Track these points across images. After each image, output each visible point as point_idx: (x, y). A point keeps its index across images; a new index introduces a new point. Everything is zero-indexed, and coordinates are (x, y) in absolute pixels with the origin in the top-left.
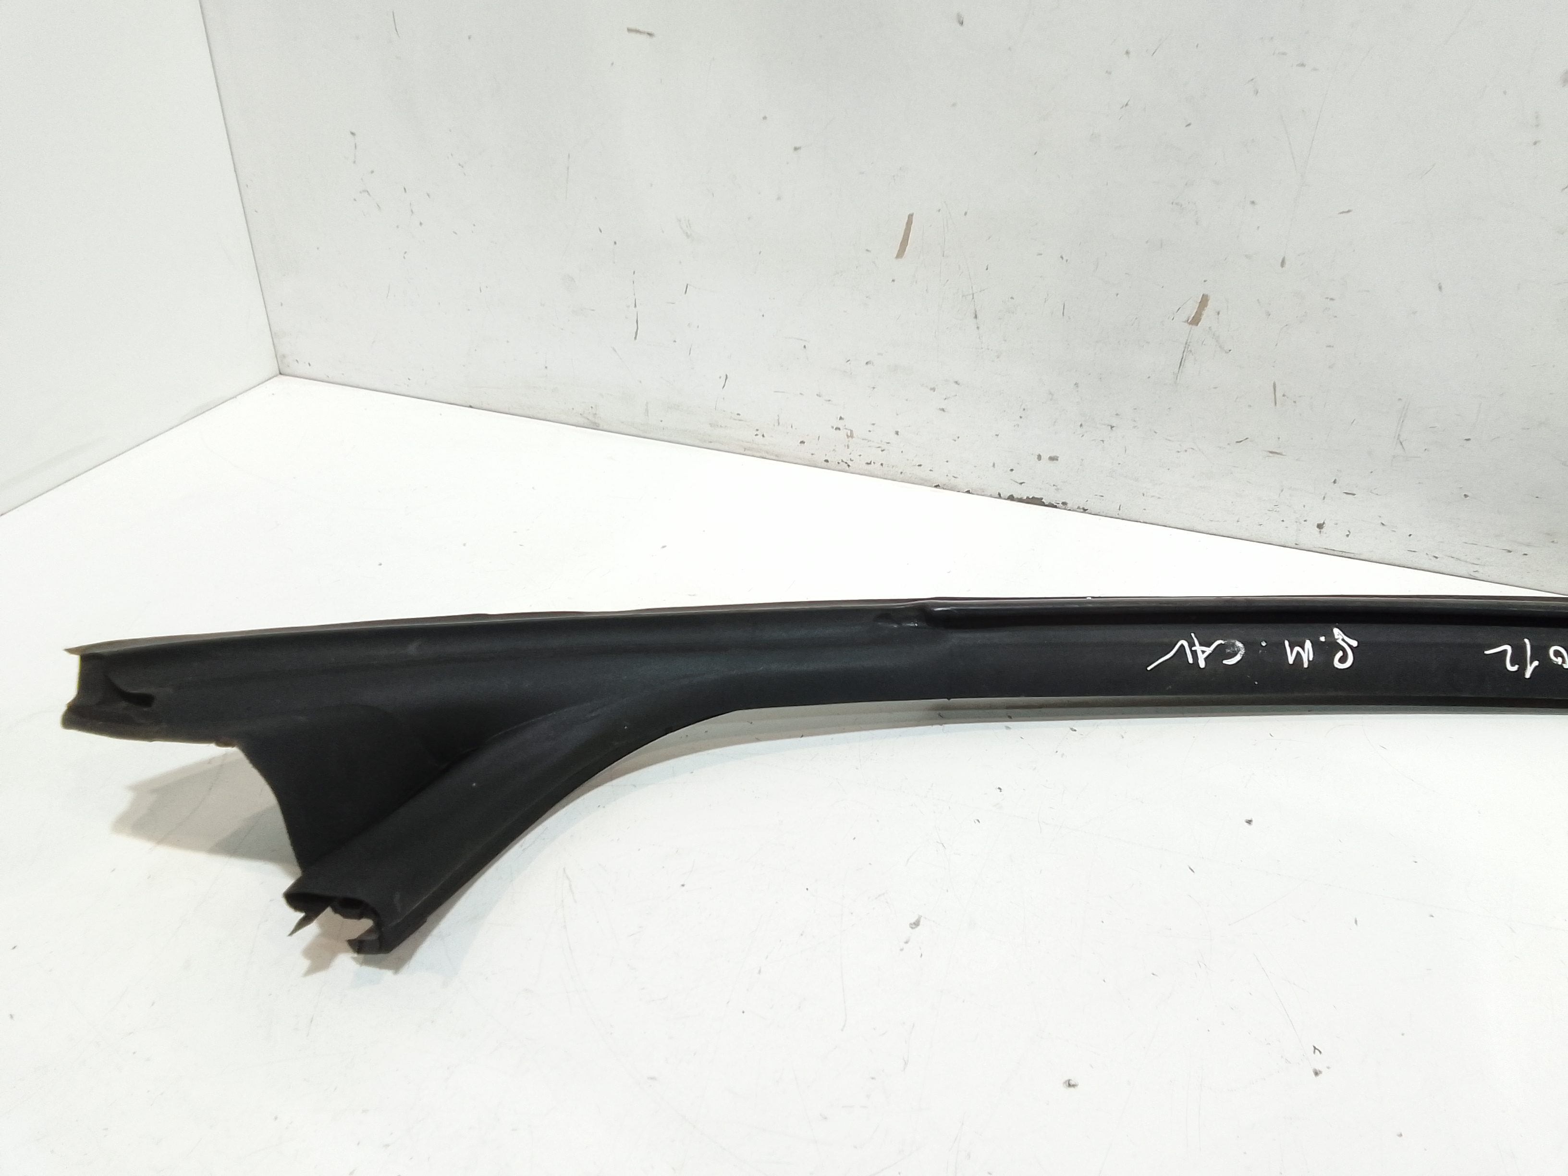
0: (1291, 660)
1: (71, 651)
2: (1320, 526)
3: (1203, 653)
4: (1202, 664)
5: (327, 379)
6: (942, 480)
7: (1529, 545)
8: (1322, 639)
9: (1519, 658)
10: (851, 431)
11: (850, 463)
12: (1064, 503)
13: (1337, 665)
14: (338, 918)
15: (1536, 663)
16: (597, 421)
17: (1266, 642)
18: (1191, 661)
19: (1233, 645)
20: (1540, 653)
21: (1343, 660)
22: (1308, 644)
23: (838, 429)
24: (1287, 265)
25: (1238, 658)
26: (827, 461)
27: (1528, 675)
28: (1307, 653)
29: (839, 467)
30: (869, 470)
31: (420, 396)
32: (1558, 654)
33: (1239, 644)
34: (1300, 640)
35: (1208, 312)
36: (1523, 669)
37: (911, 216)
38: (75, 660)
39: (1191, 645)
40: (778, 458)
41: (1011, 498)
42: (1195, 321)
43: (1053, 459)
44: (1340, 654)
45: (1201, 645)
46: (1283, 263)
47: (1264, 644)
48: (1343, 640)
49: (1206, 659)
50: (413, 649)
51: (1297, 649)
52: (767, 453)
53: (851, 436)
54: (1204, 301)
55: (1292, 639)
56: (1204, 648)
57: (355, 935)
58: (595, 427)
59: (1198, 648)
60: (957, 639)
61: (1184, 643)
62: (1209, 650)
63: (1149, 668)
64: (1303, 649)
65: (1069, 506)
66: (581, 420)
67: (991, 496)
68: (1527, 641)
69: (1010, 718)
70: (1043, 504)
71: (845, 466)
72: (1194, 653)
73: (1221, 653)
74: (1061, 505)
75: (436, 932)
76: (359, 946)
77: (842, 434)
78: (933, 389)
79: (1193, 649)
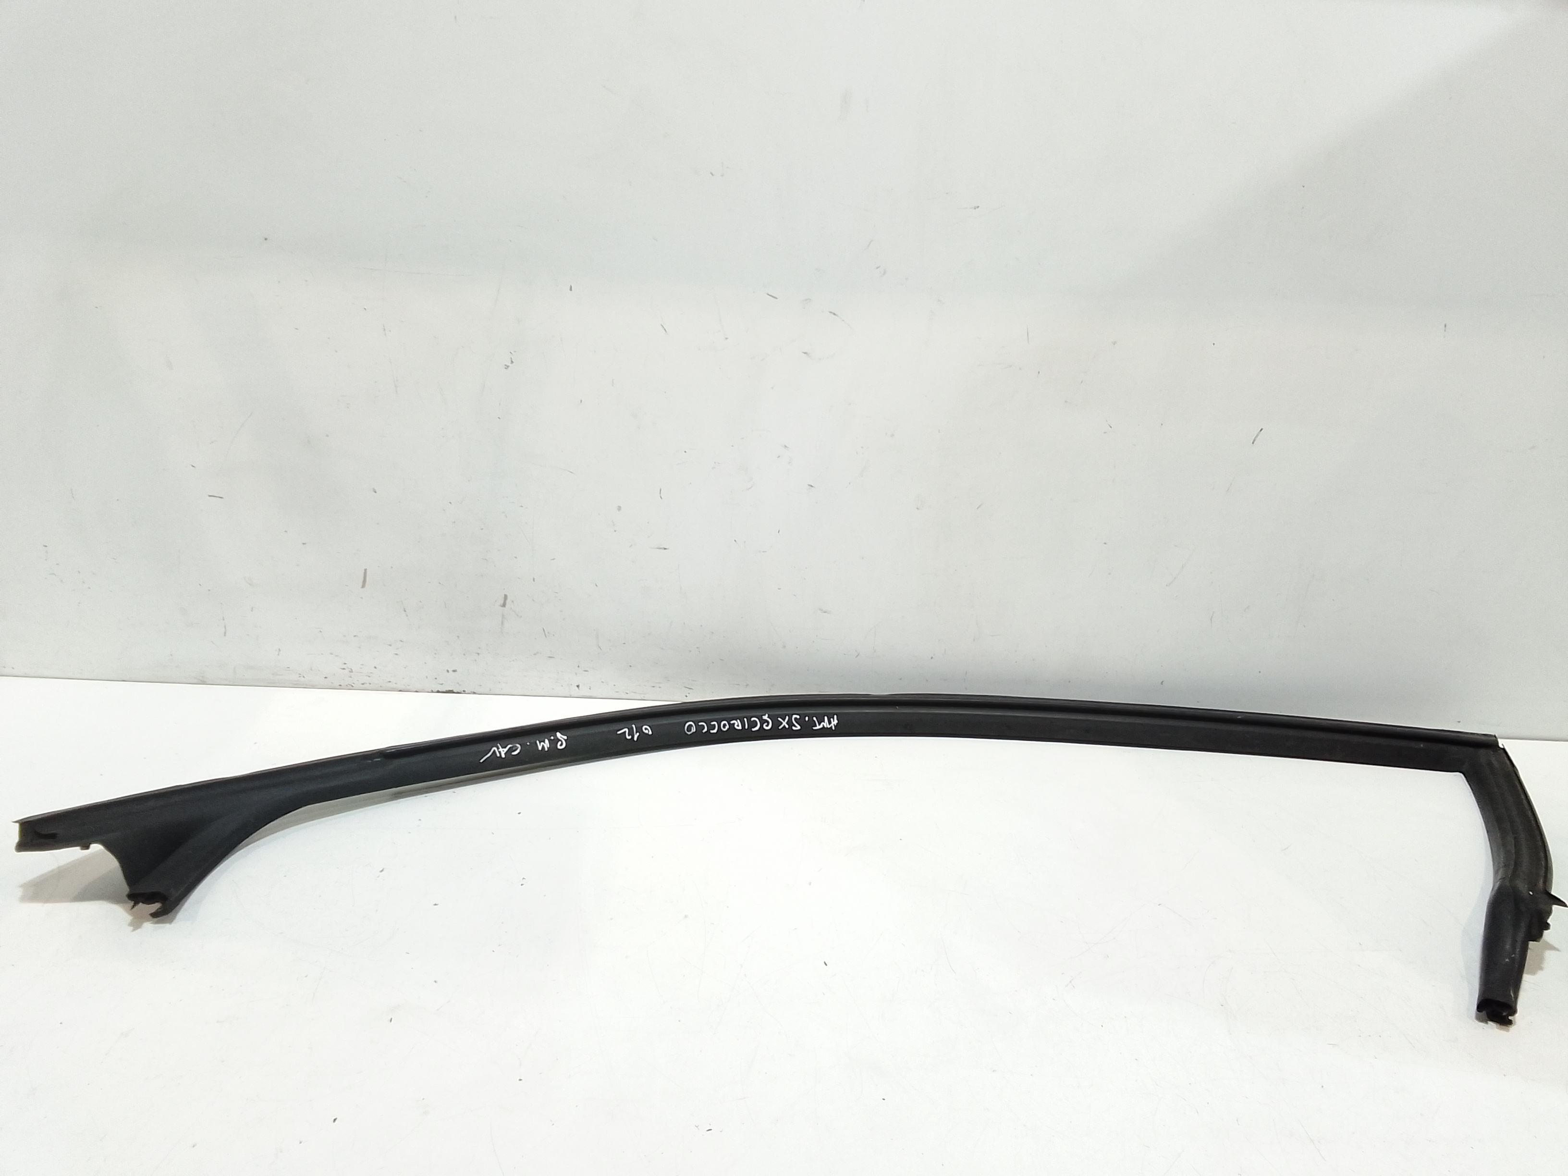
0: (540, 748)
1: (16, 822)
2: (578, 686)
3: (503, 751)
4: (503, 756)
5: (26, 675)
6: (402, 688)
7: (659, 683)
8: (552, 738)
9: (631, 733)
10: (351, 669)
11: (353, 685)
12: (464, 691)
13: (559, 747)
14: (145, 905)
15: (638, 734)
16: (205, 680)
17: (530, 743)
18: (498, 755)
19: (516, 746)
20: (639, 730)
21: (561, 745)
22: (547, 741)
23: (344, 669)
24: (535, 580)
25: (518, 751)
26: (340, 685)
27: (635, 739)
28: (547, 744)
29: (348, 688)
30: (364, 687)
31: (91, 678)
32: (646, 729)
33: (518, 745)
34: (543, 740)
35: (508, 602)
36: (633, 737)
37: (365, 570)
38: (17, 825)
39: (498, 748)
40: (313, 687)
41: (438, 692)
42: (504, 605)
43: (454, 671)
44: (560, 743)
45: (502, 748)
46: (534, 580)
47: (528, 744)
48: (561, 737)
49: (505, 754)
50: (151, 803)
51: (542, 743)
52: (306, 685)
53: (351, 671)
54: (506, 597)
55: (541, 740)
56: (504, 749)
57: (153, 911)
58: (204, 683)
59: (501, 749)
60: (397, 763)
61: (495, 748)
62: (506, 750)
63: (481, 761)
64: (545, 743)
65: (466, 692)
66: (195, 681)
67: (428, 692)
68: (634, 726)
69: (427, 792)
70: (454, 693)
71: (351, 687)
72: (500, 752)
73: (511, 750)
74: (462, 692)
75: (182, 909)
76: (155, 915)
77: (346, 671)
78: (390, 645)
79: (499, 750)
